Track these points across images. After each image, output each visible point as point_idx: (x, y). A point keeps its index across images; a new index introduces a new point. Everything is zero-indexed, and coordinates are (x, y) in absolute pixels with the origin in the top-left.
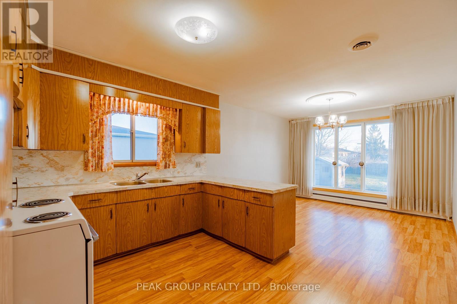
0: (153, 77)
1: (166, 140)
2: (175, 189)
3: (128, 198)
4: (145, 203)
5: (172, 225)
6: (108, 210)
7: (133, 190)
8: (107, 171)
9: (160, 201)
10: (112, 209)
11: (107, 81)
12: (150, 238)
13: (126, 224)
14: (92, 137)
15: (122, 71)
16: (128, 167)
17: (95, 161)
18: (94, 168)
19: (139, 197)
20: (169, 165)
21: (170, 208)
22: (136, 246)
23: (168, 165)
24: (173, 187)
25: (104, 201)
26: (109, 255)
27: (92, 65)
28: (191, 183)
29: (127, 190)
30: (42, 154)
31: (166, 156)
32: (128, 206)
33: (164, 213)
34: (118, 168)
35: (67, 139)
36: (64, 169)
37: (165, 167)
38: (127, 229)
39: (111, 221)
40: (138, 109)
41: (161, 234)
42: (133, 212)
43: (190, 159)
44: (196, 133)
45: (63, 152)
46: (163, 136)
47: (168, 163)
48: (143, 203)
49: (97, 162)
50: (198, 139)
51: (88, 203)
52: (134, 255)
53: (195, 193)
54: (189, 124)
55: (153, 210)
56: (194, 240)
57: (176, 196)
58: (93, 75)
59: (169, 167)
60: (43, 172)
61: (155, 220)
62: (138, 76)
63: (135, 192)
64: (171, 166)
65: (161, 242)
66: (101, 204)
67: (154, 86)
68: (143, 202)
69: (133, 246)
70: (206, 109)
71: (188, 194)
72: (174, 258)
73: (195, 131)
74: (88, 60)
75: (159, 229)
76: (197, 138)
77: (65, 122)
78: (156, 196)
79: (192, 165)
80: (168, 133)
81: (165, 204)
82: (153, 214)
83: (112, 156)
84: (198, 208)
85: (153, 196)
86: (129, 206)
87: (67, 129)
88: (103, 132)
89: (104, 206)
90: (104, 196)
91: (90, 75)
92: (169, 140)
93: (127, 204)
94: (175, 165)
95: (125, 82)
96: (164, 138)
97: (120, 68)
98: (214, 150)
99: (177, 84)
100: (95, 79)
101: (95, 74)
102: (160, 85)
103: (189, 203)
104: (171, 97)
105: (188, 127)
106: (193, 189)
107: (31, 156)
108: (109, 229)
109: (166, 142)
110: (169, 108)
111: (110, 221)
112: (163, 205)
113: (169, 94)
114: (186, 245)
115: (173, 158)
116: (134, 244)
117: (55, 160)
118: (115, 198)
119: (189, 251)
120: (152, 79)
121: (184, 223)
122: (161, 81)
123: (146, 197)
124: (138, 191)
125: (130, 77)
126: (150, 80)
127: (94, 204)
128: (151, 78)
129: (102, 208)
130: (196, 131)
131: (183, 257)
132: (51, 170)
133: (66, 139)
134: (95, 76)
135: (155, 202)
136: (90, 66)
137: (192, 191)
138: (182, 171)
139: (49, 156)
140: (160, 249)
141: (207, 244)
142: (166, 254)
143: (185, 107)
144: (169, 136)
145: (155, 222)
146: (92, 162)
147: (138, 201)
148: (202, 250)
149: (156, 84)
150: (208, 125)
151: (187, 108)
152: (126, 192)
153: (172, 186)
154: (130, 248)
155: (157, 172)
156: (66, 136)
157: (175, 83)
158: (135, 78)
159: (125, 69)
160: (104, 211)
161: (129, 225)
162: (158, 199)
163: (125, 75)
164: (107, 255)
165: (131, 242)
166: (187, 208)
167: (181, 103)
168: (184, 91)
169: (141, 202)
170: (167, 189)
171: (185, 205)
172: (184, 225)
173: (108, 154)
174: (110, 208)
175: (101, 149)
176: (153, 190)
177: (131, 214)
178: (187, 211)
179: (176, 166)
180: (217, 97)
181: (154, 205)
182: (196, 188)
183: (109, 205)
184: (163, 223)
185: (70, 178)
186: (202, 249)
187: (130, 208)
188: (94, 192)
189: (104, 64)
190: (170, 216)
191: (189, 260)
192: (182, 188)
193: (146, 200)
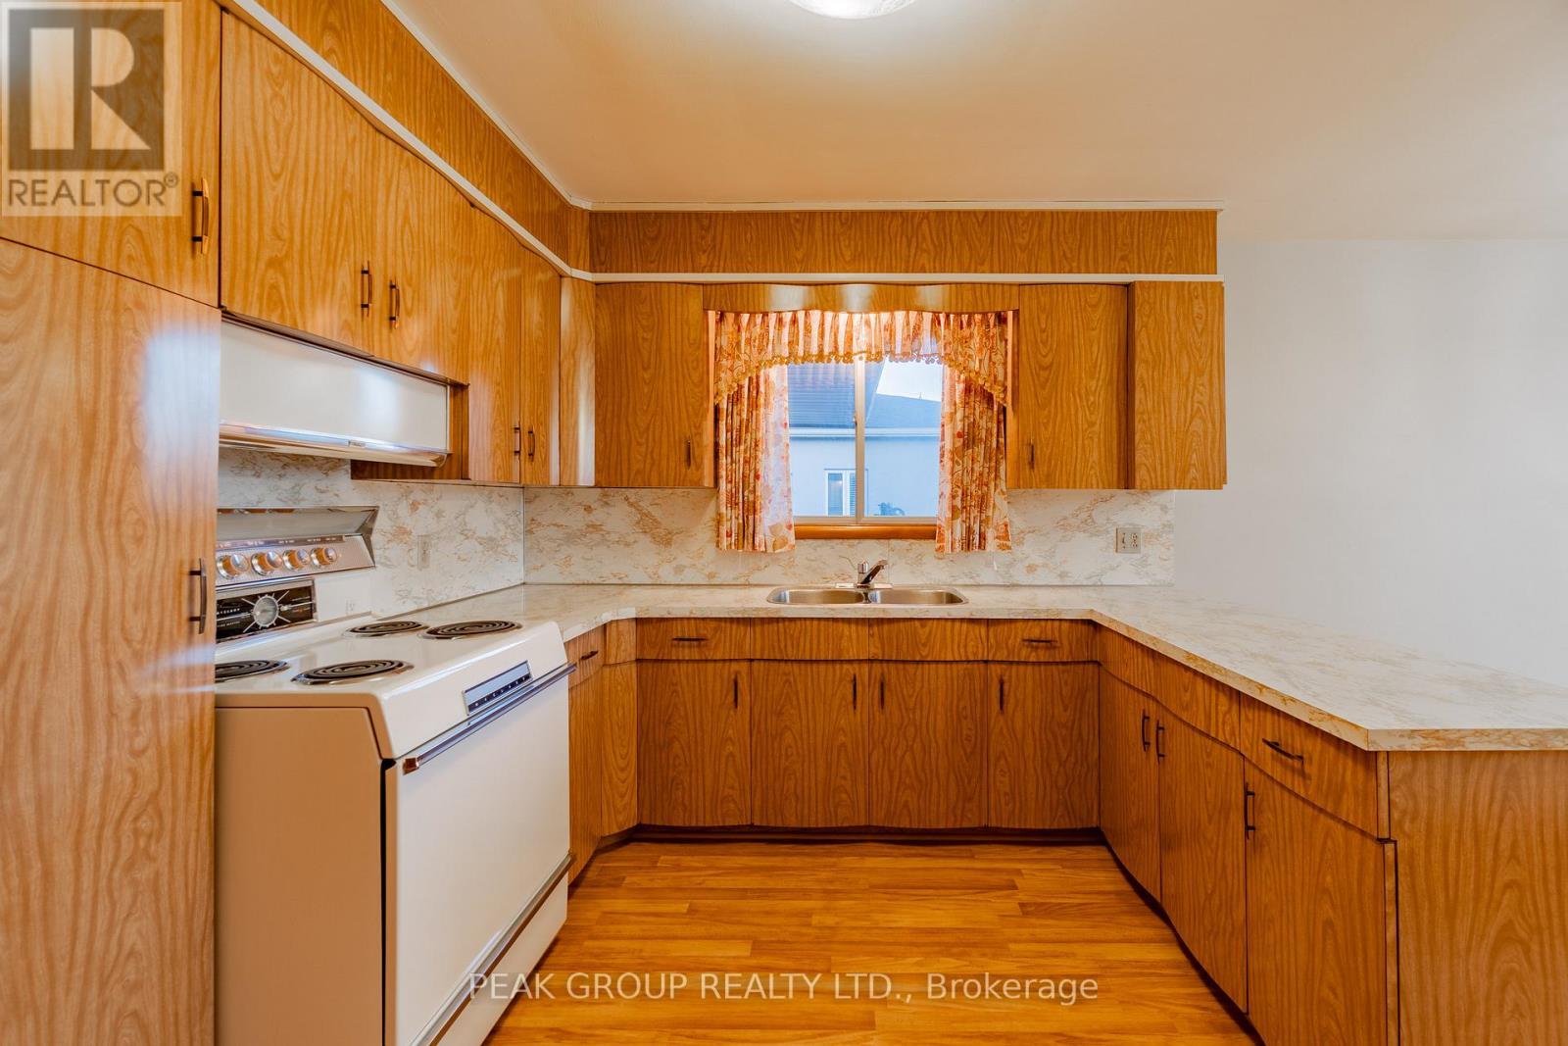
0: (894, 213)
1: (968, 439)
2: (963, 637)
3: (786, 646)
4: (844, 671)
5: (952, 777)
6: (726, 676)
7: (800, 619)
8: (770, 550)
9: (902, 673)
10: (737, 673)
11: (749, 266)
12: (862, 805)
13: (781, 734)
14: (729, 447)
15: (792, 221)
16: (841, 541)
17: (737, 518)
18: (733, 541)
19: (822, 647)
20: (982, 537)
21: (939, 708)
22: (813, 819)
23: (977, 536)
24: (953, 628)
25: (713, 644)
26: (728, 823)
27: (707, 230)
28: (1035, 616)
29: (784, 619)
30: (627, 499)
31: (970, 501)
32: (785, 674)
33: (918, 723)
34: (810, 542)
35: (649, 456)
36: (671, 539)
37: (968, 545)
38: (783, 753)
39: (735, 712)
40: (852, 339)
41: (907, 801)
42: (802, 695)
43: (1084, 516)
44: (1087, 401)
45: (670, 491)
46: (954, 428)
47: (976, 528)
48: (838, 672)
49: (741, 521)
50: (1096, 428)
51: (672, 646)
52: (807, 849)
53: (1057, 663)
54: (1052, 364)
55: (876, 708)
56: (1042, 870)
57: (969, 666)
58: (711, 256)
59: (982, 546)
60: (627, 545)
61: (883, 743)
62: (842, 224)
63: (809, 629)
64: (991, 544)
65: (902, 831)
66: (707, 653)
67: (898, 248)
68: (838, 666)
69: (802, 816)
70: (1137, 286)
71: (1026, 663)
72: (908, 916)
73: (1083, 391)
74: (698, 215)
75: (896, 780)
76: (1092, 424)
77: (645, 407)
78: (883, 651)
79: (1094, 538)
80: (977, 413)
81: (922, 687)
82: (874, 718)
83: (789, 502)
84: (1075, 732)
85: (874, 651)
86: (789, 674)
87: (648, 428)
88: (757, 429)
89: (715, 661)
90: (716, 630)
91: (703, 259)
92: (981, 439)
93: (783, 665)
94: (1006, 537)
95: (799, 255)
96: (960, 435)
97: (787, 214)
98: (1185, 472)
99: (993, 212)
100: (715, 268)
101: (717, 254)
102: (924, 238)
103: (1029, 703)
104: (968, 271)
105: (1047, 380)
106: (1049, 644)
107: (606, 503)
108: (730, 739)
109: (968, 448)
110: (971, 315)
111: (732, 713)
112: (911, 692)
113: (960, 262)
114: (994, 879)
115: (1001, 508)
116: (806, 811)
117: (653, 514)
118: (748, 640)
119: (984, 912)
120: (891, 223)
121: (1006, 780)
122: (925, 221)
123: (848, 653)
124: (819, 624)
125: (818, 235)
126: (886, 228)
127: (687, 651)
128: (889, 219)
129: (710, 666)
130: (1087, 395)
131: (943, 925)
132: (645, 541)
133: (646, 454)
134: (717, 258)
135: (882, 674)
136: (703, 232)
137: (1041, 652)
138: (1045, 565)
139: (641, 503)
140: (896, 857)
141: (1083, 912)
142: (895, 889)
143: (1030, 298)
144: (983, 423)
145: (881, 750)
146: (727, 521)
147: (818, 661)
148: (1038, 930)
149: (907, 236)
150: (1146, 362)
151: (1042, 299)
152: (781, 625)
153: (949, 624)
154: (792, 822)
155: (941, 561)
156: (647, 447)
157: (986, 213)
158: (831, 232)
159: (800, 213)
160: (714, 677)
161: (788, 737)
162: (892, 666)
163: (802, 234)
164: (724, 821)
165: (797, 802)
166: (1019, 724)
167: (1011, 285)
168: (1026, 236)
169: (830, 666)
170: (927, 629)
171: (1010, 705)
172: (1008, 790)
173: (777, 497)
174: (732, 670)
175: (752, 481)
176: (876, 628)
177: (795, 703)
178: (1019, 736)
179: (1009, 543)
180: (1206, 221)
181: (878, 685)
182: (1066, 643)
183: (731, 660)
184: (914, 758)
185: (685, 567)
186: (1041, 926)
187: (792, 679)
188: (687, 615)
189: (739, 214)
190: (940, 742)
191: (955, 950)
192: (995, 636)
193: (850, 661)
